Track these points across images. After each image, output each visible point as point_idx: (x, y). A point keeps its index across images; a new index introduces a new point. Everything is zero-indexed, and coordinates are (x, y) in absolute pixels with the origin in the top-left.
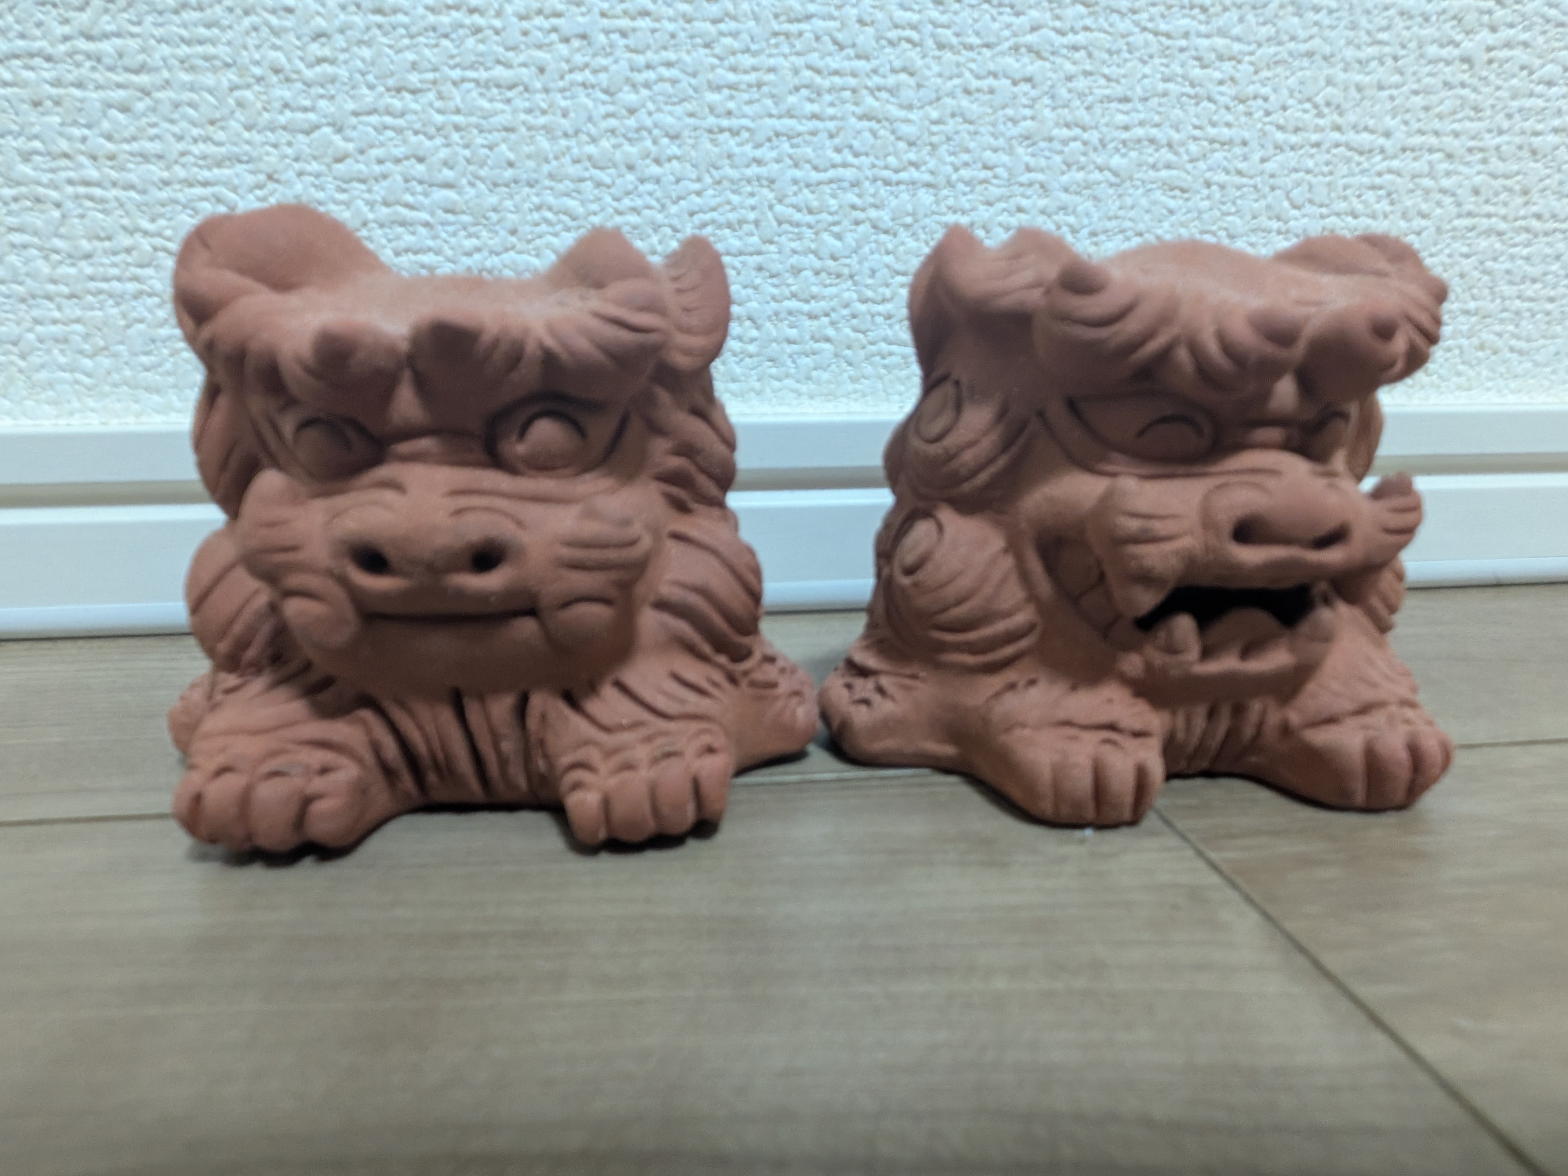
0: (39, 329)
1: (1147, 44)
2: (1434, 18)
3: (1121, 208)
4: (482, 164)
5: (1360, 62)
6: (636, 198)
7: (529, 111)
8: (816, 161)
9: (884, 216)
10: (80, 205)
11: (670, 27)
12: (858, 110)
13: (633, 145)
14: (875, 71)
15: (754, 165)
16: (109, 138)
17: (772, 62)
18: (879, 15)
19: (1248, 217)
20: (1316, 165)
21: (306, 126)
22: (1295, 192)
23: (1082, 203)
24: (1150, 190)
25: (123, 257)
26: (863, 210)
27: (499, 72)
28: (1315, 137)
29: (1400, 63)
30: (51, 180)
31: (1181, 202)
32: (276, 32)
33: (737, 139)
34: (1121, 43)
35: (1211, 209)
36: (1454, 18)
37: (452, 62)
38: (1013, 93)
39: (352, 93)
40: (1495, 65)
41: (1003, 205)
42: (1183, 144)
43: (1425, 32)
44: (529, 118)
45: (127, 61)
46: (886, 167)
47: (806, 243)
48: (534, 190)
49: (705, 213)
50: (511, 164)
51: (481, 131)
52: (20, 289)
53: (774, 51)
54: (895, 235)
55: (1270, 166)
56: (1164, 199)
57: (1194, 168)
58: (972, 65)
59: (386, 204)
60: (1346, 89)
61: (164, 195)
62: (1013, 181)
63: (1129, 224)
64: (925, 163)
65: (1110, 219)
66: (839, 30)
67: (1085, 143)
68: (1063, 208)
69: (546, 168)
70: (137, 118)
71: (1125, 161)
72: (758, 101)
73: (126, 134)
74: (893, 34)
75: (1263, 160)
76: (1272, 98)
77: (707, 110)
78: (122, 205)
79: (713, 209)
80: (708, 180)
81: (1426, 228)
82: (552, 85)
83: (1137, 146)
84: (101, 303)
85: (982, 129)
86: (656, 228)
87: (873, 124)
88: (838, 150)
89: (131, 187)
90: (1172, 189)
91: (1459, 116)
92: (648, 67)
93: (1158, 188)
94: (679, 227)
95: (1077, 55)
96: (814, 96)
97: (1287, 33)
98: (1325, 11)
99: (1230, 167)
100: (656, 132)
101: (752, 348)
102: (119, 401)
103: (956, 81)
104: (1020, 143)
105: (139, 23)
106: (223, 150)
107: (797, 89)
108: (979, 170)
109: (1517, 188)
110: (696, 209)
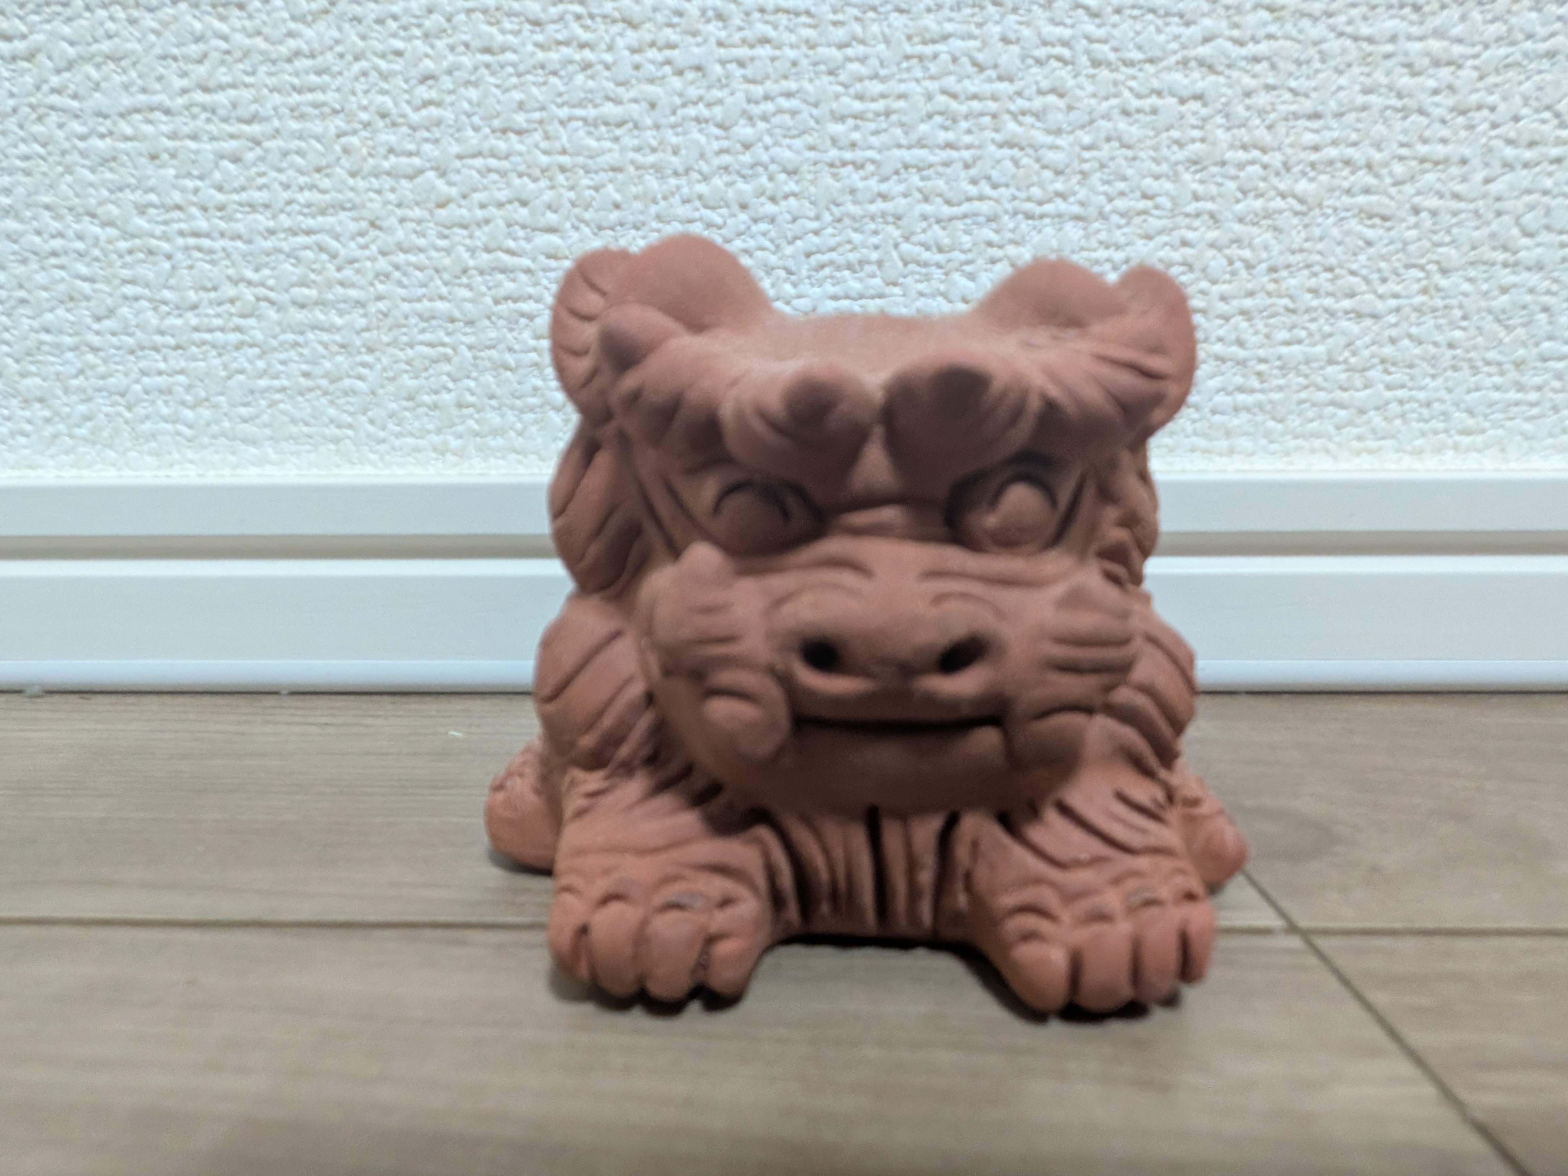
0: (146, 380)
1: (1344, 51)
3: (1307, 240)
4: (587, 207)
6: (748, 239)
7: (638, 149)
8: (950, 195)
10: (189, 257)
11: (791, 54)
12: (998, 137)
13: (747, 182)
14: (1019, 94)
15: (879, 200)
16: (220, 189)
17: (903, 87)
18: (1026, 32)
19: (1466, 248)
20: (1556, 184)
21: (410, 171)
22: (1528, 217)
23: (1259, 235)
24: (1342, 219)
25: (227, 307)
26: (1001, 247)
27: (609, 110)
28: (1555, 152)
30: (164, 232)
31: (1381, 232)
32: (385, 76)
33: (862, 173)
34: (1312, 52)
35: (1419, 239)
37: (559, 100)
38: (1180, 112)
39: (457, 135)
41: (1164, 238)
42: (1386, 164)
44: (639, 158)
45: (241, 112)
46: (1029, 199)
47: (934, 284)
48: (640, 233)
49: (823, 253)
50: (617, 206)
51: (587, 172)
52: (130, 341)
53: (905, 76)
55: (1495, 188)
56: (1359, 228)
57: (1400, 192)
58: (1132, 84)
59: (488, 250)
61: (268, 244)
62: (1176, 212)
63: (1318, 258)
64: (1074, 194)
65: (1293, 252)
66: (979, 50)
67: (1265, 167)
68: (1237, 241)
69: (653, 209)
70: (247, 168)
71: (1313, 186)
72: (885, 130)
73: (236, 185)
74: (1041, 52)
75: (1487, 181)
76: (1502, 107)
77: (829, 142)
78: (228, 256)
79: (832, 249)
80: (827, 217)
82: (663, 121)
83: (1328, 169)
84: (205, 353)
85: (1142, 154)
87: (1015, 152)
88: (974, 182)
89: (238, 237)
90: (1370, 217)
92: (767, 98)
93: (1354, 216)
94: (794, 269)
95: (1258, 68)
96: (948, 123)
99: (1443, 189)
100: (773, 167)
102: (217, 452)
103: (1113, 102)
104: (1187, 169)
105: (253, 73)
106: (327, 197)
107: (930, 116)
108: (1137, 200)
110: (814, 249)
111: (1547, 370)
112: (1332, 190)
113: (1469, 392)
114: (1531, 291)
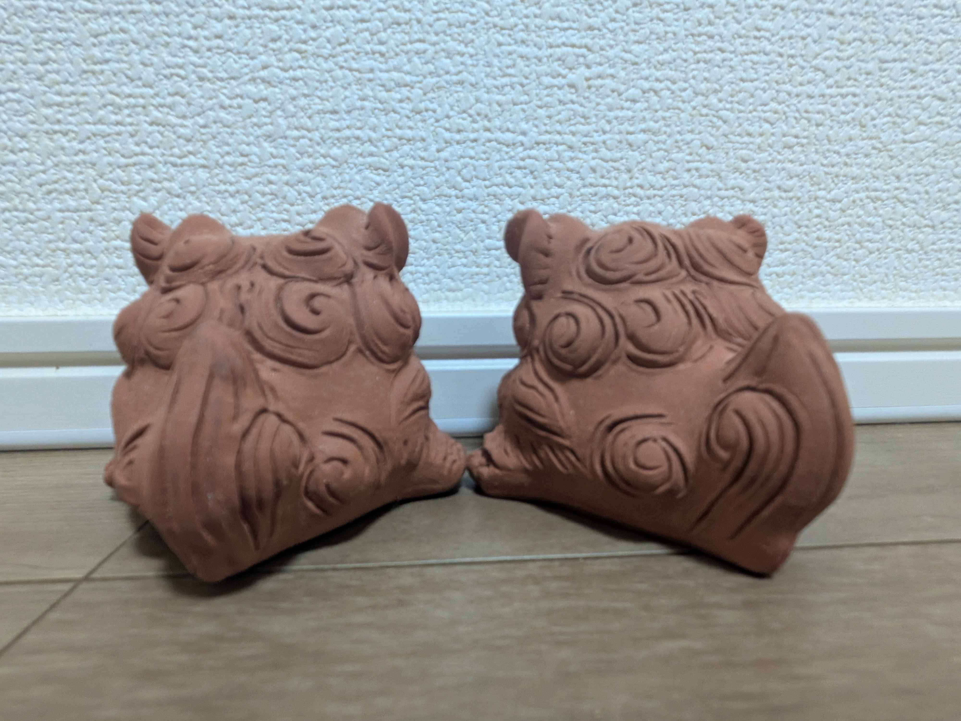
1: (345, 77)
2: (545, 60)
3: (342, 182)
5: (497, 87)
8: (123, 152)
9: (175, 186)
11: (12, 67)
12: (147, 119)
14: (157, 95)
15: (81, 154)
17: (85, 89)
18: (156, 60)
19: (434, 188)
20: (476, 153)
22: (465, 171)
23: (314, 178)
26: (160, 182)
28: (472, 136)
29: (526, 88)
31: (384, 178)
33: (68, 138)
34: (327, 75)
35: (406, 182)
36: (559, 59)
38: (255, 108)
40: (593, 89)
41: (258, 179)
42: (380, 140)
43: (539, 69)
46: (172, 155)
47: (123, 203)
49: (49, 184)
54: (184, 198)
55: (444, 154)
56: (372, 176)
57: (390, 156)
58: (225, 91)
60: (490, 105)
62: (263, 164)
63: (349, 192)
64: (200, 153)
65: (336, 189)
66: (129, 69)
67: (311, 140)
68: (300, 181)
71: (340, 151)
72: (78, 113)
74: (167, 72)
76: (439, 110)
77: (44, 119)
79: (56, 182)
80: (49, 163)
81: (562, 194)
83: (348, 142)
85: (237, 132)
86: (17, 194)
87: (161, 129)
88: (137, 144)
90: (376, 169)
91: (572, 122)
93: (367, 169)
94: (32, 193)
95: (297, 84)
96: (116, 111)
97: (442, 69)
98: (467, 55)
99: (416, 155)
100: (10, 133)
101: (92, 272)
103: (215, 101)
104: (265, 140)
107: (105, 106)
108: (238, 157)
109: (623, 168)
110: (44, 182)
111: (491, 256)
112: (352, 154)
113: (449, 268)
114: (474, 211)
